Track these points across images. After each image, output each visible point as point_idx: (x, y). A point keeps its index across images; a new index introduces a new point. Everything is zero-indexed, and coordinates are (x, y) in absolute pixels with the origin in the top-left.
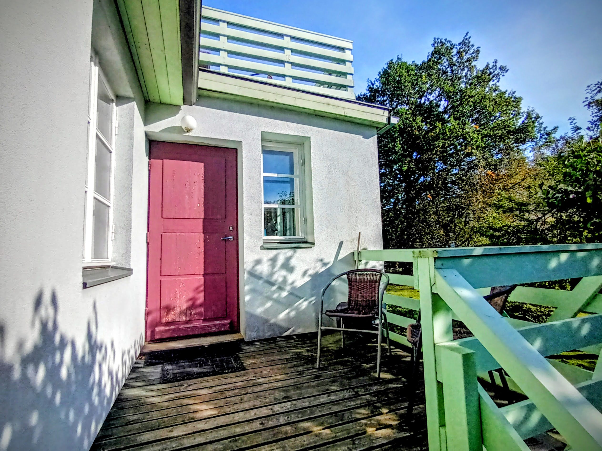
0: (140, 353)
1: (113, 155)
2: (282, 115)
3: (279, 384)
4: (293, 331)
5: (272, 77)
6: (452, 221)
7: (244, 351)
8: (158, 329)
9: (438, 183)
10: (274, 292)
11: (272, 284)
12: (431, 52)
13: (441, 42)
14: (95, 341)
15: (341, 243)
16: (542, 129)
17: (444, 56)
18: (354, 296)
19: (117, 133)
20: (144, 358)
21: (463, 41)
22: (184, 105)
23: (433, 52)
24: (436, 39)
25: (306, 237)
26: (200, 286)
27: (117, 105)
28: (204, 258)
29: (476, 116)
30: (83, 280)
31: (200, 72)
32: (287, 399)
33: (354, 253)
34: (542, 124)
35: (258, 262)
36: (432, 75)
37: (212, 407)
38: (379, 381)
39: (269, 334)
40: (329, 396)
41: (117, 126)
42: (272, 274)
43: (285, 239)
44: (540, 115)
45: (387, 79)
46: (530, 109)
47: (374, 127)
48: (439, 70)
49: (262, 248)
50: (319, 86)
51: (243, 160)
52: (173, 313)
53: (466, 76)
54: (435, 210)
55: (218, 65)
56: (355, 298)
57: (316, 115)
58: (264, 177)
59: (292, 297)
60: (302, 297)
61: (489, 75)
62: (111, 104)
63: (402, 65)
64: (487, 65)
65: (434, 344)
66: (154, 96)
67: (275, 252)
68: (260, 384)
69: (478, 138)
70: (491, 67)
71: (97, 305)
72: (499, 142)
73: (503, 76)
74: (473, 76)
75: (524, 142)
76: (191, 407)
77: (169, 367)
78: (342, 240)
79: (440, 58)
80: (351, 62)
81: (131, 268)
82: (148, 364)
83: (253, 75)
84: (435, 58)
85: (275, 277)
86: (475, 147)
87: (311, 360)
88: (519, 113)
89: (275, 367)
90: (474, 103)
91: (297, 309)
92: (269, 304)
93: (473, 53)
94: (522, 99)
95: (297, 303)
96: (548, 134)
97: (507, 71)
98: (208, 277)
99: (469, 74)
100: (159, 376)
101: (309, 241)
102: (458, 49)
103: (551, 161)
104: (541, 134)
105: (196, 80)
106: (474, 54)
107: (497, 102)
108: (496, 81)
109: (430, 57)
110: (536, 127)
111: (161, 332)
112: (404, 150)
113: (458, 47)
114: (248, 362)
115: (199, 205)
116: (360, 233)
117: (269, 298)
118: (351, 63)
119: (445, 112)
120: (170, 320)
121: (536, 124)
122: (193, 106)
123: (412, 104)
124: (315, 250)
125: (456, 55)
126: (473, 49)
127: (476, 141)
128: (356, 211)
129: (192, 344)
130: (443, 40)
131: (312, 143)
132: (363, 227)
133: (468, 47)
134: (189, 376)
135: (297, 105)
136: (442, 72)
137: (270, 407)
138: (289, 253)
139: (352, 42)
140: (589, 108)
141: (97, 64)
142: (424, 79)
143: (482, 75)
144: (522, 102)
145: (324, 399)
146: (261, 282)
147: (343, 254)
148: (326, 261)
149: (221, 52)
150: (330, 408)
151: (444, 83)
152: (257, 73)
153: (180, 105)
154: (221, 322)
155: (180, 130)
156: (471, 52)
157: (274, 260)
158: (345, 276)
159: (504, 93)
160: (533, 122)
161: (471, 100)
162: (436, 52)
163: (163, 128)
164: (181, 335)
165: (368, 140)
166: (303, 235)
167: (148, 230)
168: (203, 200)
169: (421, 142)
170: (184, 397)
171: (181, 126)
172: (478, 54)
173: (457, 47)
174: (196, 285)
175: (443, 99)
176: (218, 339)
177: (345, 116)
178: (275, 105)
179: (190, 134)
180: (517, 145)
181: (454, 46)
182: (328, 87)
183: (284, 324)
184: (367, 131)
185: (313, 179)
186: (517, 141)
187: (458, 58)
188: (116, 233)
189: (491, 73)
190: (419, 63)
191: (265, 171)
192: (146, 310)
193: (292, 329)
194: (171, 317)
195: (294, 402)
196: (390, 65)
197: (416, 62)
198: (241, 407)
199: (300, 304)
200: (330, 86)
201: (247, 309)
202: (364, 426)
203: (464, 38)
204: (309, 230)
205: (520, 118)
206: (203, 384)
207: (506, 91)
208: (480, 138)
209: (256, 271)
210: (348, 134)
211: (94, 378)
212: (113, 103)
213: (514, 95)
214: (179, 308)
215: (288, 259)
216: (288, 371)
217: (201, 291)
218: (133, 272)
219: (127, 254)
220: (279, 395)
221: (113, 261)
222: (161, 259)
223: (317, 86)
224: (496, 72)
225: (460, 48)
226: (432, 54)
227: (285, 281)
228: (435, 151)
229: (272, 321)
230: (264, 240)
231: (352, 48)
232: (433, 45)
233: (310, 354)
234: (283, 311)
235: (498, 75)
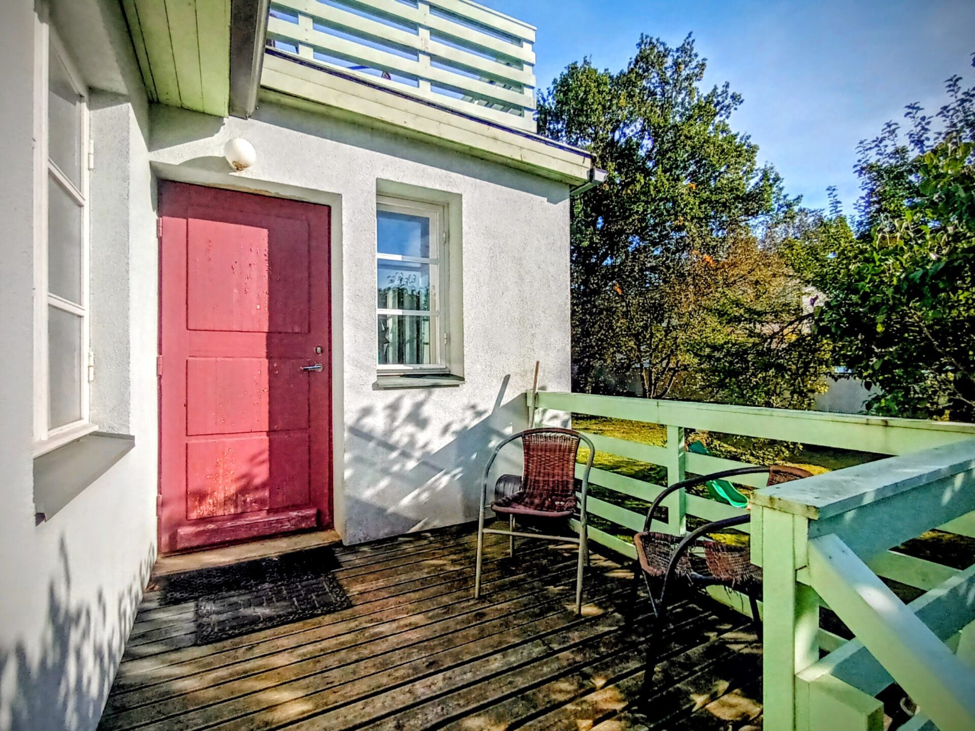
0: (150, 580)
1: (86, 210)
2: (415, 152)
3: (414, 636)
4: (426, 524)
5: (391, 75)
6: (645, 327)
7: (345, 566)
8: (184, 531)
9: (633, 271)
10: (394, 462)
11: (392, 448)
12: (634, 57)
13: (651, 43)
14: (67, 612)
15: (507, 378)
16: (781, 197)
17: (654, 67)
18: (534, 474)
19: (92, 166)
20: (157, 587)
21: (684, 45)
22: (231, 118)
23: (639, 58)
24: (644, 37)
25: (448, 365)
26: (260, 454)
27: (90, 108)
28: (270, 403)
29: (692, 168)
30: (36, 508)
31: (266, 55)
32: (434, 667)
33: (526, 394)
34: (781, 189)
35: (366, 412)
36: (634, 96)
37: (300, 694)
38: (579, 621)
39: (386, 531)
40: (504, 657)
41: (92, 151)
42: (390, 431)
43: (414, 369)
44: (781, 176)
45: (565, 94)
46: (769, 166)
47: (567, 184)
48: (645, 88)
49: (376, 387)
50: (471, 101)
51: (344, 229)
52: (211, 501)
53: (682, 103)
54: (625, 309)
55: (296, 43)
56: (535, 476)
57: (473, 156)
58: (379, 260)
59: (425, 469)
60: (440, 466)
61: (716, 106)
62: (78, 103)
63: (590, 73)
64: (716, 88)
65: (794, 676)
66: (168, 92)
67: (396, 393)
68: (383, 637)
69: (695, 204)
70: (719, 93)
71: (68, 542)
72: (722, 212)
73: (736, 109)
74: (692, 104)
75: (755, 214)
76: (262, 696)
77: (208, 607)
78: (508, 374)
79: (647, 70)
80: (532, 65)
81: (132, 434)
82: (168, 602)
83: (353, 68)
84: (640, 68)
85: (396, 437)
86: (689, 218)
87: (462, 581)
88: (752, 171)
89: (402, 599)
90: (693, 148)
91: (431, 488)
92: (384, 483)
93: (695, 68)
94: (758, 149)
95: (433, 479)
96: (789, 206)
97: (742, 102)
98: (275, 436)
99: (687, 100)
100: (192, 627)
101: (453, 373)
102: (675, 58)
103: (797, 250)
104: (779, 205)
105: (257, 73)
106: (697, 69)
107: (724, 149)
108: (724, 116)
109: (632, 66)
110: (774, 193)
111: (189, 537)
112: (587, 215)
113: (676, 55)
114: (355, 589)
115: (258, 307)
116: (538, 363)
117: (385, 472)
118: (531, 67)
119: (649, 157)
120: (206, 514)
121: (774, 189)
122: (249, 119)
123: (602, 141)
124: (465, 390)
125: (672, 67)
126: (696, 60)
127: (691, 209)
128: (532, 325)
129: (249, 555)
130: (654, 41)
131: (464, 205)
132: (542, 353)
133: (690, 56)
134: (251, 625)
135: (443, 136)
136: (649, 92)
137: (407, 688)
138: (420, 395)
139: (535, 28)
140: (860, 176)
141: (46, 15)
142: (623, 102)
143: (706, 105)
144: (758, 153)
145: (496, 663)
146: (372, 445)
147: (510, 395)
148: (480, 408)
149: (300, 17)
150: (510, 683)
151: (651, 111)
152: (362, 65)
153: (222, 115)
154: (300, 514)
155: (222, 164)
156: (693, 66)
157: (394, 408)
158: (520, 439)
159: (736, 136)
160: (771, 185)
161: (689, 142)
162: (642, 58)
163: (187, 158)
164: (227, 539)
165: (555, 206)
166: (444, 363)
167: (160, 353)
168: (267, 296)
169: (613, 203)
170: (246, 675)
171: (224, 158)
172: (703, 70)
173: (674, 53)
174: (254, 450)
175: (646, 137)
176: (296, 544)
177: (521, 162)
178: (402, 131)
179: (243, 174)
180: (746, 218)
181: (670, 51)
182: (486, 105)
183: (412, 515)
184: (556, 191)
185: (464, 268)
186: (747, 213)
187: (673, 73)
188: (97, 366)
189: (718, 103)
190: (615, 73)
191: (379, 251)
192: (158, 498)
193: (424, 521)
194: (205, 509)
195: (449, 673)
196: (573, 69)
197: (609, 71)
198: (353, 690)
199: (436, 481)
200: (489, 105)
201: (348, 491)
202: (572, 718)
203: (685, 41)
204: (454, 354)
205: (753, 178)
206: (279, 642)
207: (738, 134)
208: (697, 203)
209: (363, 427)
210: (524, 193)
211: (68, 686)
212: (81, 102)
213: (748, 141)
214: (223, 493)
215: (419, 406)
216: (429, 605)
217: (263, 462)
218: (136, 441)
219: (122, 405)
220: (419, 658)
221: (93, 422)
222: (186, 405)
223: (466, 100)
224: (727, 102)
225: (678, 57)
226: (637, 61)
227: (412, 443)
228: (631, 220)
229: (391, 510)
230: (378, 371)
231: (534, 41)
232: (639, 45)
233: (458, 568)
234: (410, 493)
235: (728, 106)
